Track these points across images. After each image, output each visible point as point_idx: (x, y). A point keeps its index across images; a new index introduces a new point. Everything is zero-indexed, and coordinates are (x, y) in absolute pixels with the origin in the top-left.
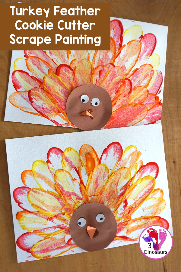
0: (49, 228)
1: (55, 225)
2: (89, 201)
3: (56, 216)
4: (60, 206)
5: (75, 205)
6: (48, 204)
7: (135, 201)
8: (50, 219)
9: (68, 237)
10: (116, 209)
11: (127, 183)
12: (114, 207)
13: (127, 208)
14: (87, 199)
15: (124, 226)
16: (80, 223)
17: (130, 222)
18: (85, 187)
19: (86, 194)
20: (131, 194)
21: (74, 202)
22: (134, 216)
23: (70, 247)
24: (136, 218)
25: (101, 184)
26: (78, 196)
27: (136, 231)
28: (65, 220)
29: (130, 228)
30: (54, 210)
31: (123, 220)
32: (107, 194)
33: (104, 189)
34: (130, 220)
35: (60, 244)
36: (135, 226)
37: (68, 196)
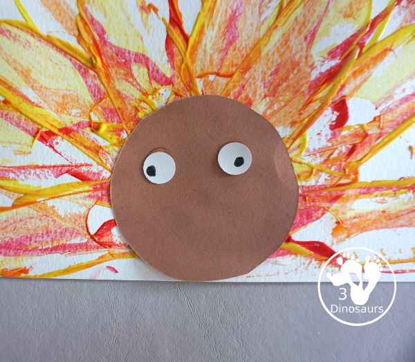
0: (37, 167)
1: (60, 161)
2: (196, 92)
3: (66, 131)
4: (87, 97)
5: (141, 101)
6: (45, 82)
7: (380, 109)
8: (46, 137)
9: (101, 214)
10: (301, 133)
11: (354, 36)
12: (293, 124)
13: (345, 133)
14: (190, 86)
15: (325, 205)
16: (152, 171)
17: (350, 192)
18: (186, 39)
19: (186, 65)
20: (365, 80)
21: (140, 90)
22: (371, 169)
23: (104, 252)
24: (378, 179)
25: (247, 31)
26: (158, 71)
27: (374, 232)
28: (97, 150)
29: (350, 214)
30: (62, 107)
31: (323, 179)
32: (269, 73)
33: (260, 51)
34: (355, 180)
35: (68, 234)
36: (372, 212)
37: (119, 65)
